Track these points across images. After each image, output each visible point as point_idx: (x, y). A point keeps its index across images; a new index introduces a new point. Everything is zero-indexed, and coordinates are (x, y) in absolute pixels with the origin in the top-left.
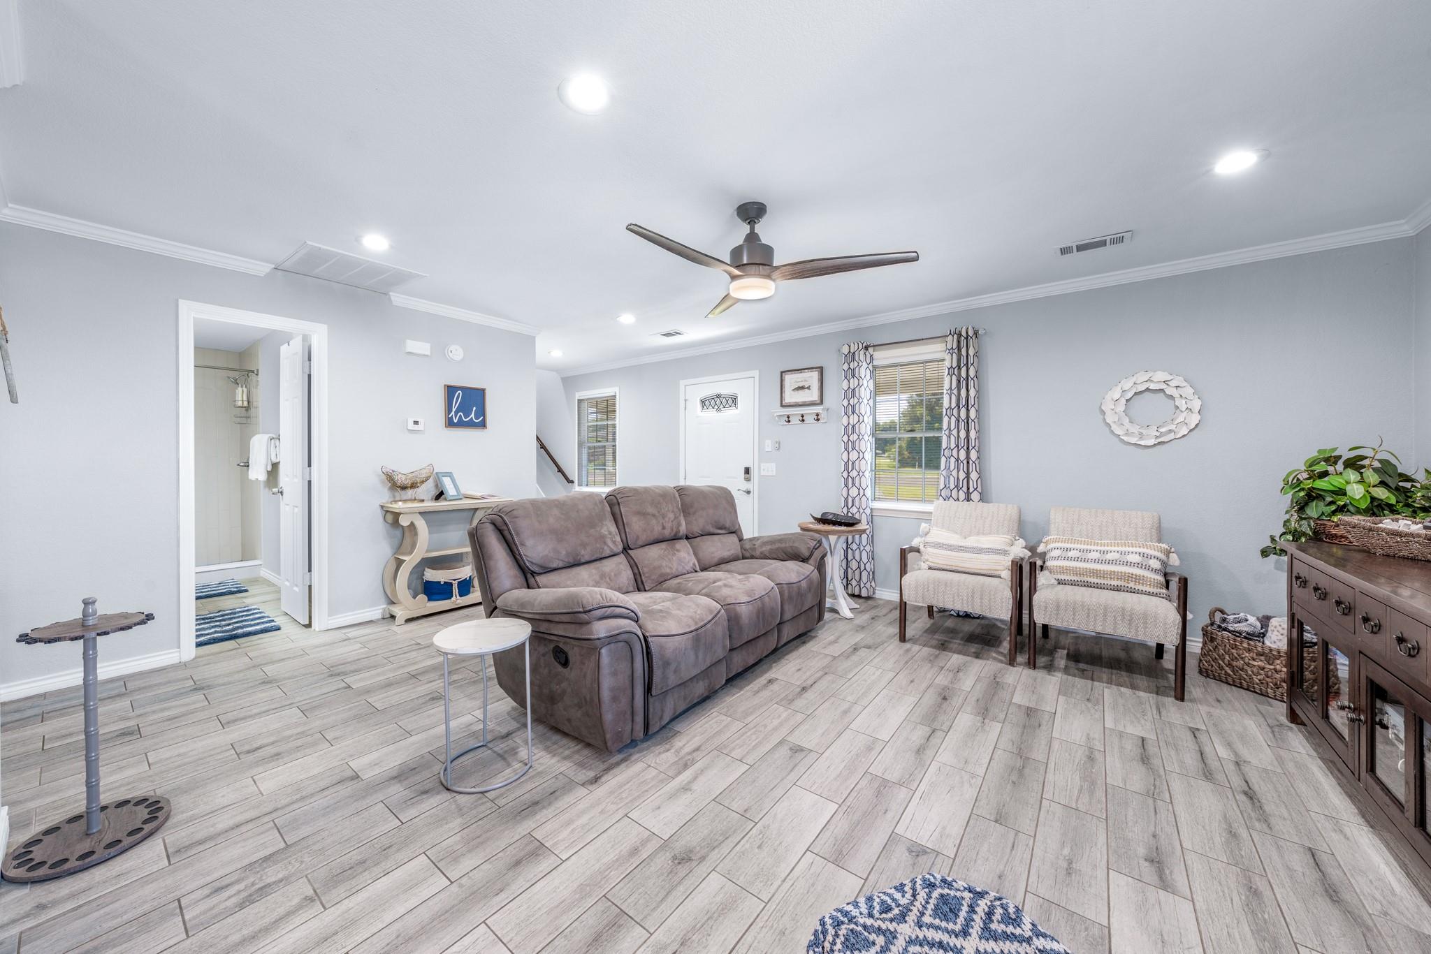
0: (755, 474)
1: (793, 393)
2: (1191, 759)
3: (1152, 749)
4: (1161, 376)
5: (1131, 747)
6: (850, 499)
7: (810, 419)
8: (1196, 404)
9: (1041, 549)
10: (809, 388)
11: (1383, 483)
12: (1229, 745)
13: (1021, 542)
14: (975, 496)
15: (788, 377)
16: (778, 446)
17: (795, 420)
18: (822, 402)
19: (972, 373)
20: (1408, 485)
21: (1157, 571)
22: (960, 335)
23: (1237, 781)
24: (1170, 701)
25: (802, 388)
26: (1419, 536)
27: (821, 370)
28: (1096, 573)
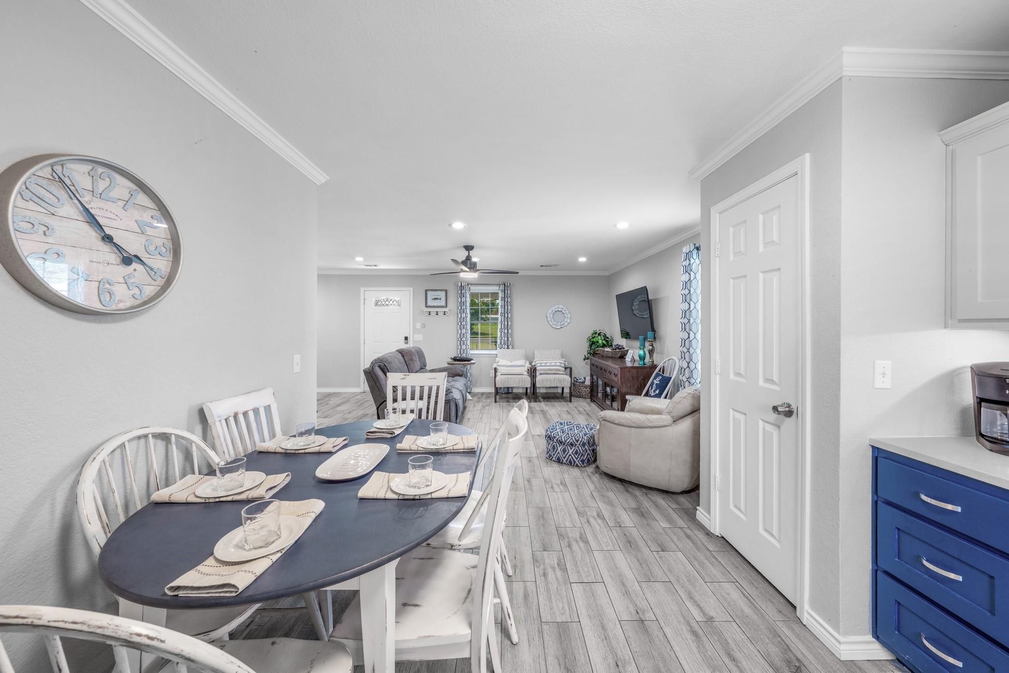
0: (410, 340)
1: (432, 301)
2: (577, 412)
3: (569, 412)
4: (561, 306)
5: (566, 412)
6: (462, 350)
7: (441, 314)
8: (569, 316)
9: (533, 364)
10: (440, 299)
11: (604, 340)
12: (582, 408)
13: (528, 362)
14: (510, 347)
15: (429, 293)
16: (424, 326)
17: (433, 314)
18: (446, 307)
19: (509, 300)
20: (608, 339)
21: (563, 367)
22: (505, 285)
23: (585, 413)
24: (569, 403)
25: (437, 299)
26: (610, 352)
27: (446, 291)
28: (550, 370)
